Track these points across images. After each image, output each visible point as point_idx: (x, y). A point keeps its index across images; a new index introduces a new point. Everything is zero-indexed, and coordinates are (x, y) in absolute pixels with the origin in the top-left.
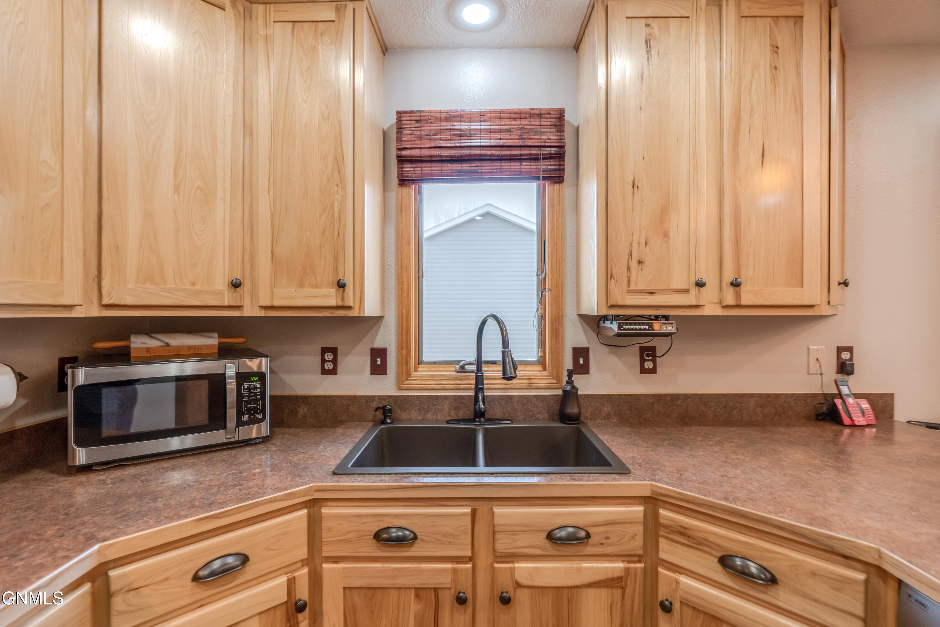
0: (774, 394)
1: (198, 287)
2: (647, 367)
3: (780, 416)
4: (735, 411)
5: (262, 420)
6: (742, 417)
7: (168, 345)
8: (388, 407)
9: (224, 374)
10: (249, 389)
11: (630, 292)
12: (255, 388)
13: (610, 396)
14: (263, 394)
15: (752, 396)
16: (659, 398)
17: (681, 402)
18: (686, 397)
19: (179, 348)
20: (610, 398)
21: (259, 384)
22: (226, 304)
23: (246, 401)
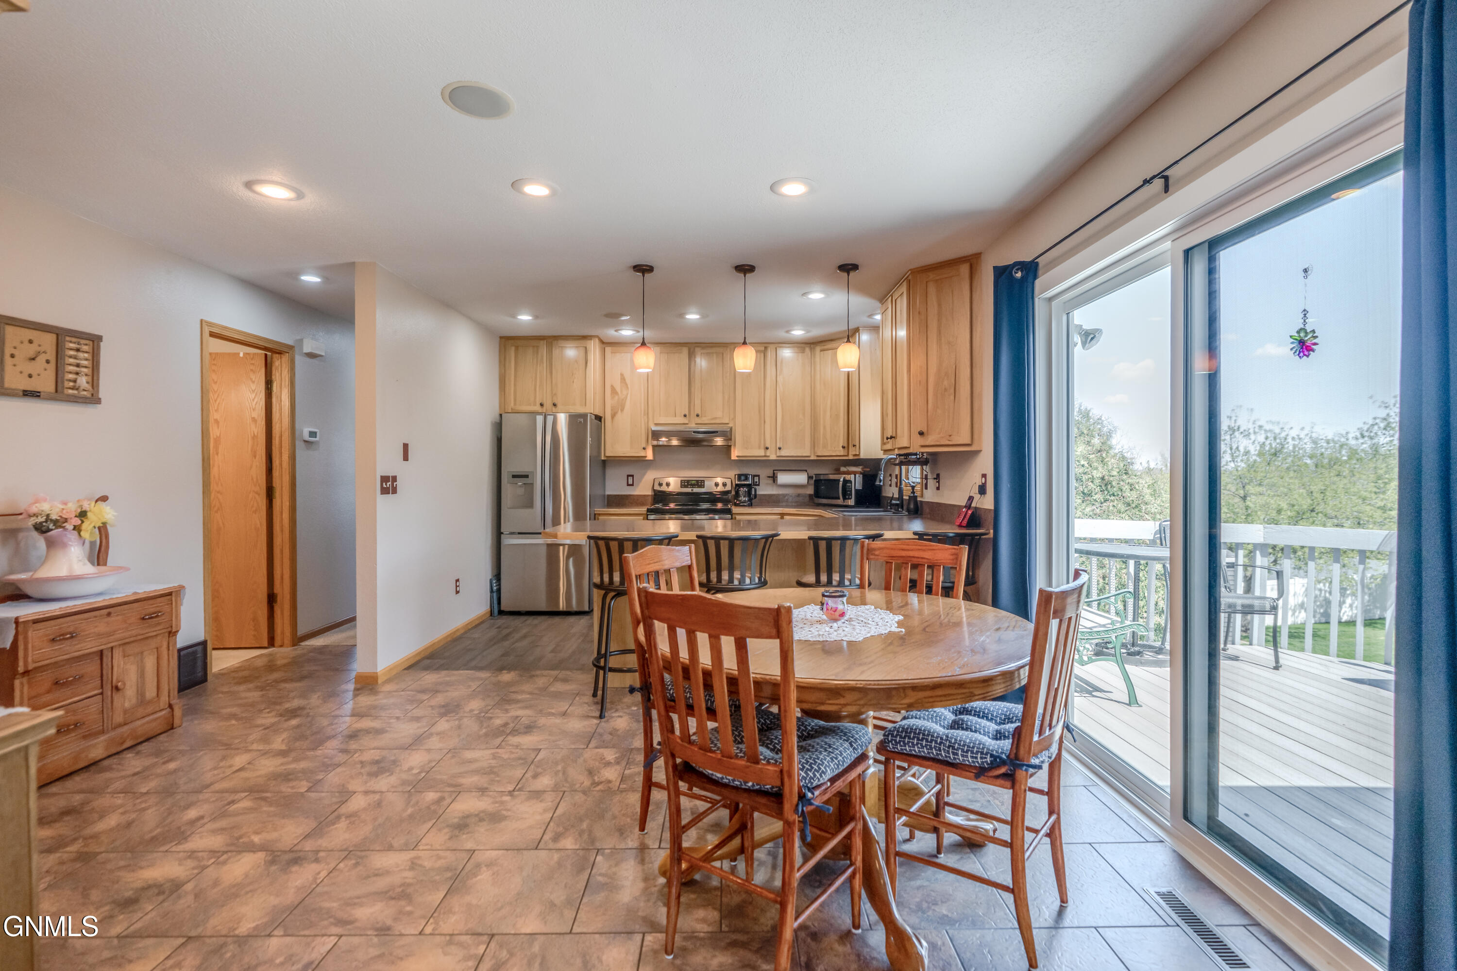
1: (838, 449)
5: (853, 499)
9: (842, 480)
10: (848, 486)
14: (852, 489)
16: (937, 504)
17: (941, 508)
19: (844, 470)
21: (851, 485)
22: (845, 455)
23: (847, 491)
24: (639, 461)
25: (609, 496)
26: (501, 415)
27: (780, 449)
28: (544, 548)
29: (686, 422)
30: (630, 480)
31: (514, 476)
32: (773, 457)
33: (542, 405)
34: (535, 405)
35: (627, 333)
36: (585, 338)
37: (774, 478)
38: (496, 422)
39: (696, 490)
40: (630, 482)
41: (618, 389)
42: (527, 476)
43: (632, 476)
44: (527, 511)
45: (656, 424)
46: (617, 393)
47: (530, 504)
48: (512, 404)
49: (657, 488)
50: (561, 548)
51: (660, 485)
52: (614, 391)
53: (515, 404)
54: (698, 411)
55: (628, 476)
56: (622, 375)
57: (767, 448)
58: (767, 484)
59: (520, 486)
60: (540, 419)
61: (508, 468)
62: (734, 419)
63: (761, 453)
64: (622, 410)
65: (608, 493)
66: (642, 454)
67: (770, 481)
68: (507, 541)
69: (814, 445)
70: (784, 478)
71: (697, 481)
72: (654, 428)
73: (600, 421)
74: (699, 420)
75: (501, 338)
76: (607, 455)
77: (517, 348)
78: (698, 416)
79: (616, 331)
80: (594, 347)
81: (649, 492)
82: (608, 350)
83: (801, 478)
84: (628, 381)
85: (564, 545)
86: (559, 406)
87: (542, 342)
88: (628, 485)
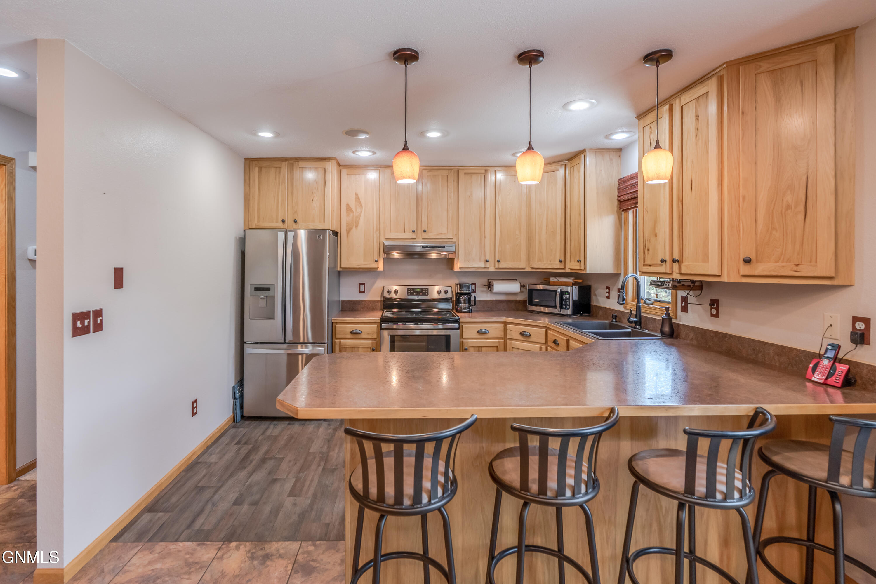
0: (788, 347)
1: (552, 263)
2: (713, 313)
3: (792, 366)
4: (760, 354)
5: (568, 309)
6: (765, 360)
7: (559, 281)
8: (615, 315)
9: (557, 291)
10: (565, 297)
11: (645, 265)
12: (567, 297)
13: (693, 327)
14: (569, 299)
15: (772, 345)
16: (716, 333)
17: (727, 339)
18: (731, 336)
19: (562, 282)
20: (693, 328)
21: (568, 296)
22: (559, 268)
23: (564, 301)
24: (371, 272)
25: (343, 302)
26: (245, 230)
27: (499, 261)
28: (285, 358)
29: (415, 237)
30: (362, 286)
31: (257, 289)
32: (492, 269)
33: (283, 221)
34: (277, 222)
35: (364, 154)
36: (323, 159)
37: (489, 286)
38: (240, 238)
39: (421, 297)
40: (362, 289)
41: (353, 208)
42: (268, 289)
43: (364, 284)
44: (270, 322)
45: (387, 239)
46: (352, 211)
47: (271, 316)
48: (256, 222)
49: (386, 295)
50: (300, 357)
51: (389, 292)
52: (349, 209)
53: (258, 221)
54: (425, 227)
55: (360, 284)
56: (356, 194)
57: (487, 261)
58: (482, 291)
59: (263, 299)
60: (281, 235)
61: (251, 281)
62: (457, 234)
63: (482, 265)
64: (356, 227)
65: (343, 298)
66: (374, 265)
67: (485, 289)
68: (249, 350)
69: (529, 260)
70: (499, 287)
71: (422, 289)
72: (386, 243)
73: (337, 236)
74: (425, 235)
75: (246, 159)
76: (342, 266)
77: (260, 168)
78: (425, 231)
79: (354, 152)
80: (332, 168)
81: (379, 299)
82: (344, 172)
83: (514, 287)
84: (362, 201)
85: (302, 354)
86: (300, 224)
87: (284, 163)
88: (360, 292)
